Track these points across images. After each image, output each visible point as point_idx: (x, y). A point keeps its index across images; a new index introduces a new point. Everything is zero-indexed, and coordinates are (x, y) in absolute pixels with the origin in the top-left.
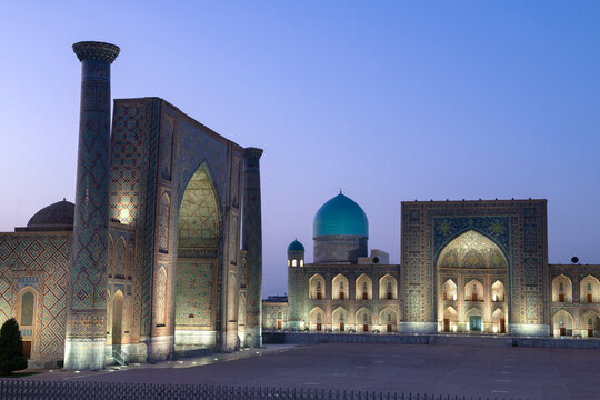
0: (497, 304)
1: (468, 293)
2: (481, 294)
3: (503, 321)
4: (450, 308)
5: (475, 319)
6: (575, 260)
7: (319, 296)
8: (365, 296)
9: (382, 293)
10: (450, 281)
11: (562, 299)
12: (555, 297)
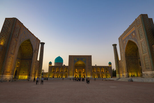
0: (84, 73)
1: (79, 71)
2: (81, 71)
3: (84, 76)
4: (76, 74)
5: (80, 76)
6: (96, 65)
7: (54, 71)
8: (62, 71)
9: (65, 71)
10: (76, 69)
11: (94, 71)
12: (93, 71)
